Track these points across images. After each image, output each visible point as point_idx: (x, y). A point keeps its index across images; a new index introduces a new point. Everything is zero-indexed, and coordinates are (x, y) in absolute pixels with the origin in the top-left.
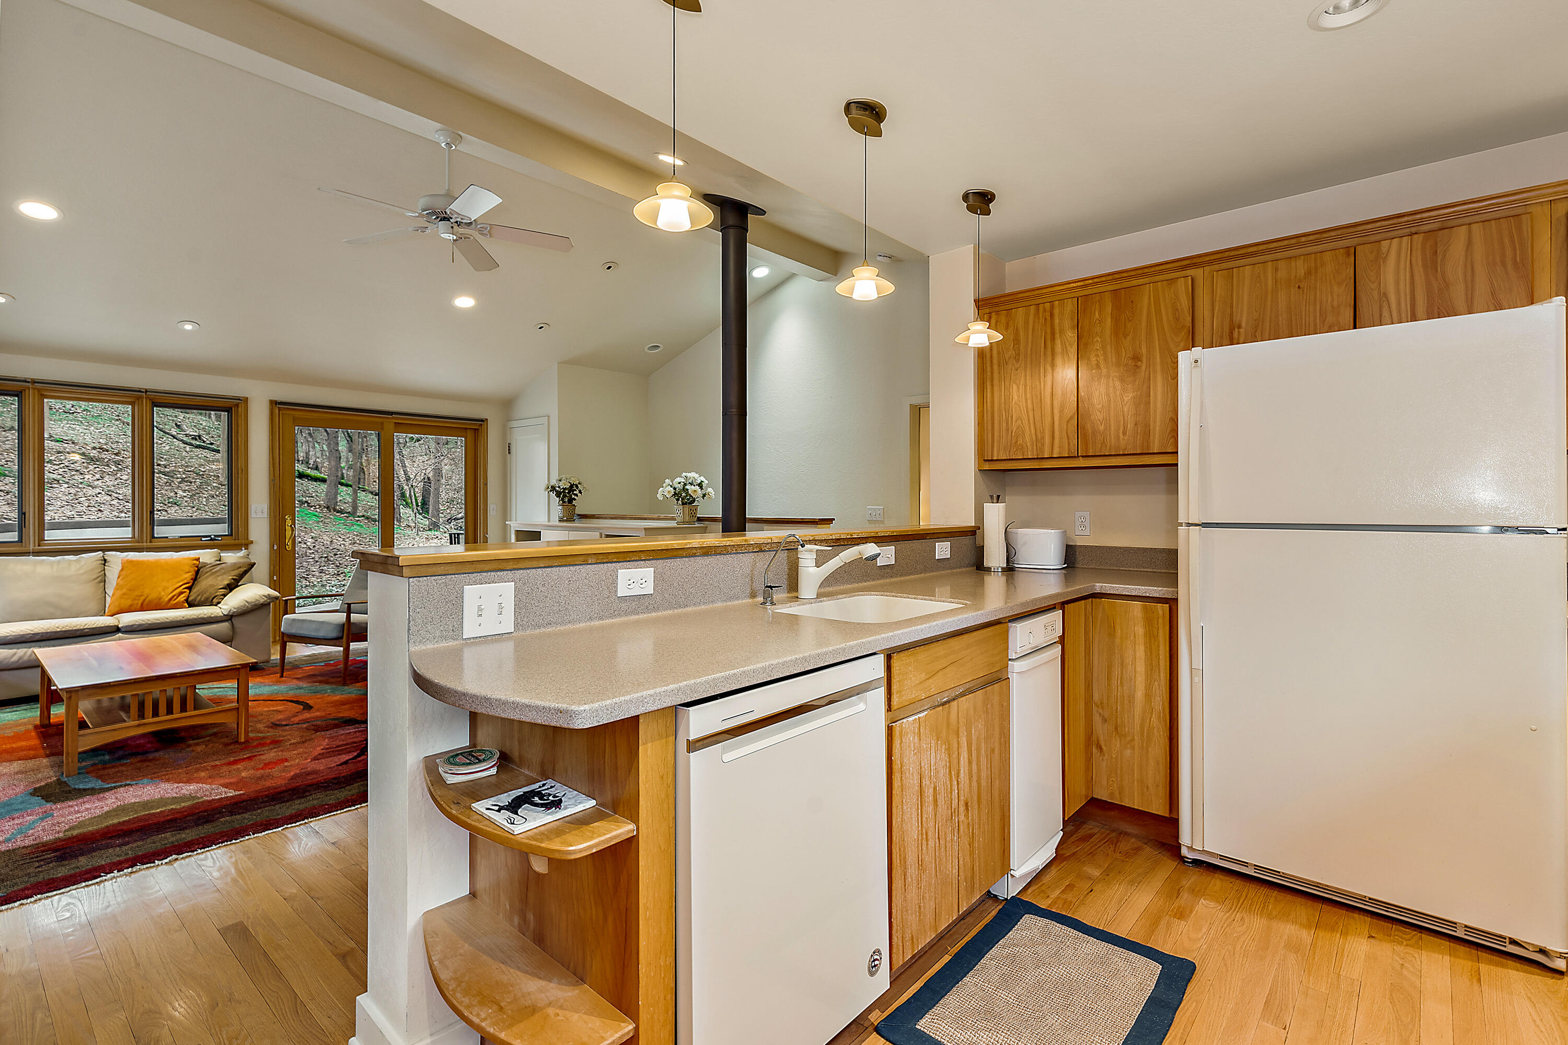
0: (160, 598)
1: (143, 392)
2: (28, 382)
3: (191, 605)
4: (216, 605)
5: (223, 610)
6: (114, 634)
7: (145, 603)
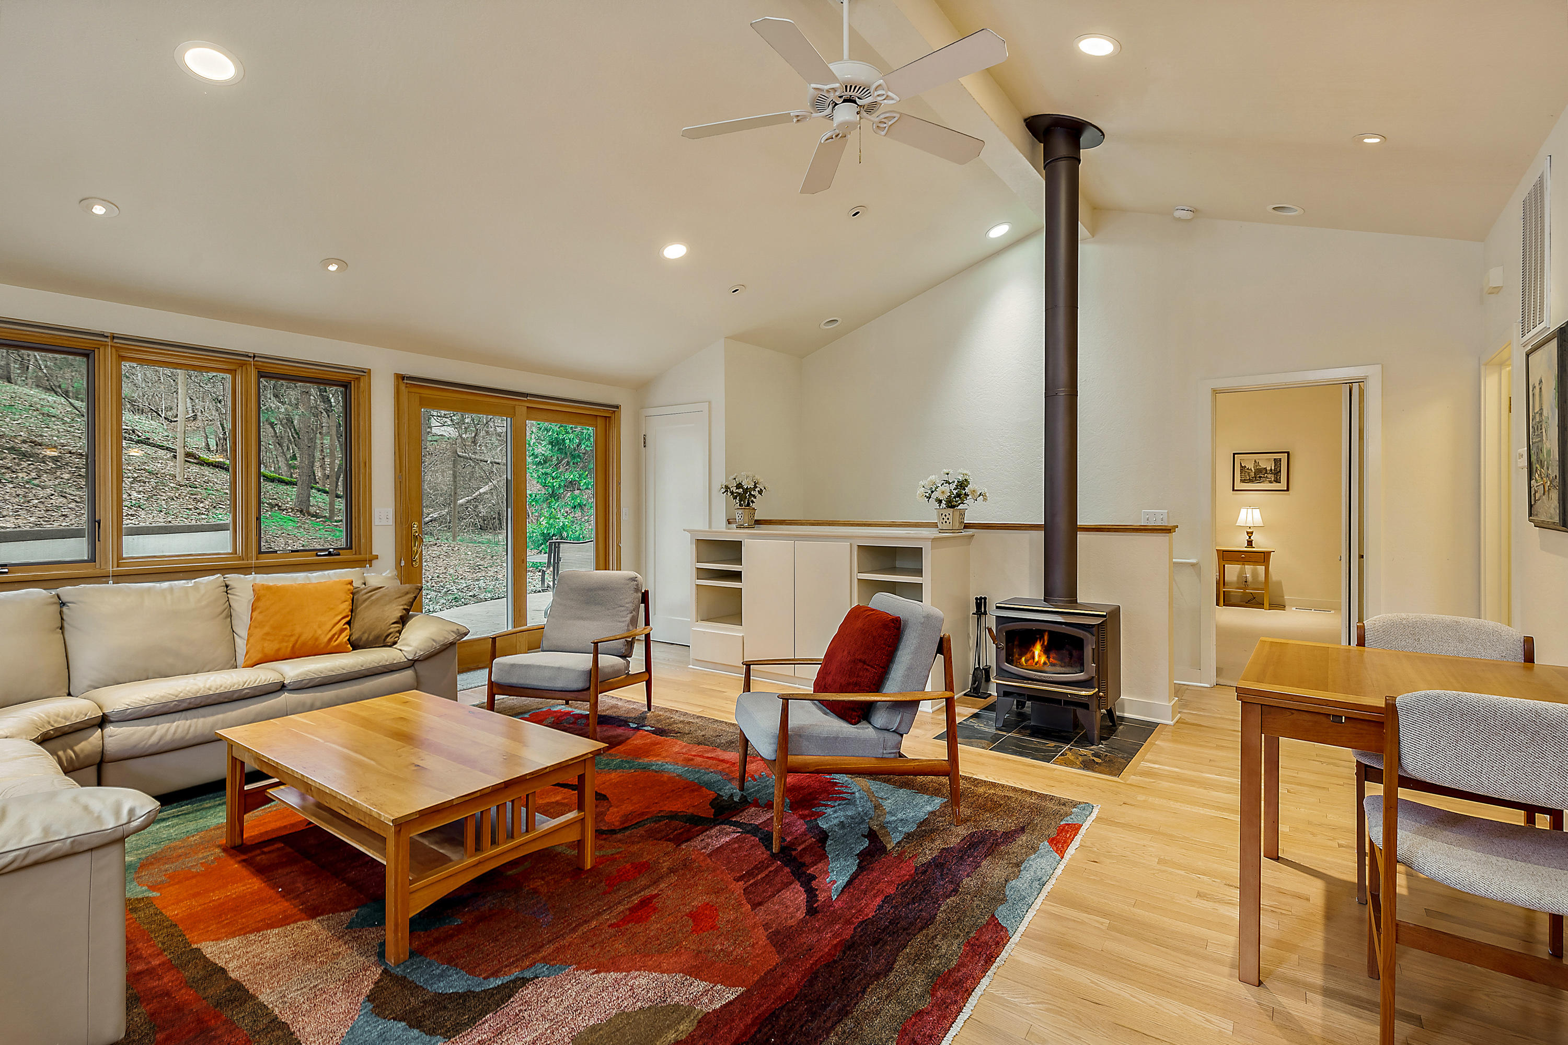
0: (317, 639)
1: (251, 357)
2: (107, 337)
3: (356, 645)
4: (390, 646)
5: (405, 654)
6: (278, 694)
7: (297, 646)
